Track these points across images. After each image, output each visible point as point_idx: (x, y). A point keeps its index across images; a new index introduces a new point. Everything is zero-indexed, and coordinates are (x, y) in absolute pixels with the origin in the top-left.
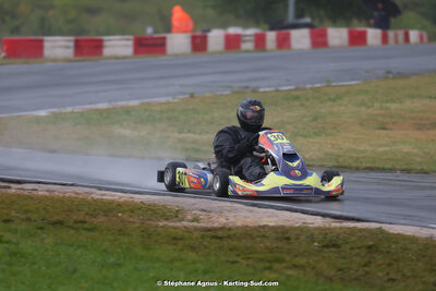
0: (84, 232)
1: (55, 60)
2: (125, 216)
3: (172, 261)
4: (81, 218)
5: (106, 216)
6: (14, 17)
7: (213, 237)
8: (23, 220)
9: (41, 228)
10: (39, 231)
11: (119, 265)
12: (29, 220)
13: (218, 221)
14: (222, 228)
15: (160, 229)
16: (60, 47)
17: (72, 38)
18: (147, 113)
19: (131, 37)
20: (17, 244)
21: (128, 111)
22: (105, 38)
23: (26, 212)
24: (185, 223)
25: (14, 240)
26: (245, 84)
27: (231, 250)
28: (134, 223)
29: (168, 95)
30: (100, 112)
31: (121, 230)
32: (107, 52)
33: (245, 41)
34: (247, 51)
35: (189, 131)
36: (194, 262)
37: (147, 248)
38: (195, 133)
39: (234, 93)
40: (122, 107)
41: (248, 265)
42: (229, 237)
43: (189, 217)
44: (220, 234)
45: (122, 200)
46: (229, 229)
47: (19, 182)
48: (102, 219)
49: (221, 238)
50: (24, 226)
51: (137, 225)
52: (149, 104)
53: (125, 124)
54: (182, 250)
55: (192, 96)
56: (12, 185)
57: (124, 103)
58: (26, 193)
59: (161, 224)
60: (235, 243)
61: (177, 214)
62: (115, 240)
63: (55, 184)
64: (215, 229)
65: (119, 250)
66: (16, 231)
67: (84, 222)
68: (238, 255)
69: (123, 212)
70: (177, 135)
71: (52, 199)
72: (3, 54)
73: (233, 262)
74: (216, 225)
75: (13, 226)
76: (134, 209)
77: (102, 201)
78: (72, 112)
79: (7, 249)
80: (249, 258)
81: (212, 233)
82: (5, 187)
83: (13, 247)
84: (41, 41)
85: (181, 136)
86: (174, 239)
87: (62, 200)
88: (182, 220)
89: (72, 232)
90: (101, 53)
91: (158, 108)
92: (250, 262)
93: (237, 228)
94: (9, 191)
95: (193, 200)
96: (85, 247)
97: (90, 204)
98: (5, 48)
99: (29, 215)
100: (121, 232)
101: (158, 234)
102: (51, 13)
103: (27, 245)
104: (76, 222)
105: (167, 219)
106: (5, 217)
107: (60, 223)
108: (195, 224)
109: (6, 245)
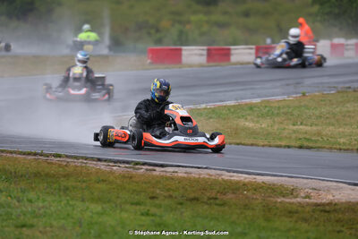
0: (216, 207)
1: (190, 66)
2: (250, 194)
3: (289, 230)
4: (213, 195)
5: (233, 193)
6: (158, 31)
7: (322, 211)
8: (165, 197)
9: (181, 204)
10: (179, 206)
11: (245, 234)
12: (171, 196)
13: (326, 198)
14: (329, 204)
15: (278, 205)
16: (196, 54)
17: (205, 48)
18: (267, 109)
19: (254, 47)
20: (161, 217)
21: (251, 107)
22: (232, 47)
23: (168, 190)
24: (299, 200)
25: (158, 214)
26: (347, 85)
27: (337, 221)
28: (257, 199)
29: (283, 94)
30: (229, 108)
31: (246, 205)
32: (234, 59)
33: (347, 50)
34: (349, 58)
35: (301, 124)
36: (307, 232)
37: (267, 220)
38: (306, 125)
39: (339, 92)
40: (246, 104)
41: (351, 234)
42: (335, 210)
43: (302, 195)
44: (327, 208)
45: (247, 180)
46: (335, 204)
47: (162, 166)
48: (230, 196)
49: (328, 212)
50: (167, 202)
51: (260, 201)
52: (268, 101)
53: (249, 118)
54: (296, 222)
55: (304, 95)
56: (157, 168)
57: (248, 101)
58: (168, 175)
59: (279, 200)
60: (340, 216)
61: (292, 192)
62: (241, 213)
63: (192, 167)
64: (323, 205)
65: (245, 222)
66: (160, 206)
67: (216, 199)
68: (343, 226)
69: (248, 190)
70: (291, 127)
71: (189, 180)
72: (149, 61)
73: (338, 232)
74: (324, 201)
75: (157, 202)
76: (257, 188)
77: (230, 181)
78: (205, 109)
79: (153, 221)
80: (352, 228)
81: (321, 208)
82: (150, 170)
83: (158, 220)
84: (180, 50)
85: (295, 128)
86: (290, 212)
87: (197, 181)
88: (296, 197)
89: (206, 207)
90: (229, 59)
91: (276, 105)
92: (353, 231)
93: (342, 203)
94: (154, 173)
95: (305, 181)
96: (217, 219)
97: (220, 183)
98: (150, 56)
99: (171, 193)
100: (246, 207)
101: (277, 209)
102: (188, 27)
103: (169, 218)
104: (209, 199)
105: (284, 196)
106: (151, 195)
107: (196, 199)
108: (307, 200)
109: (152, 218)
